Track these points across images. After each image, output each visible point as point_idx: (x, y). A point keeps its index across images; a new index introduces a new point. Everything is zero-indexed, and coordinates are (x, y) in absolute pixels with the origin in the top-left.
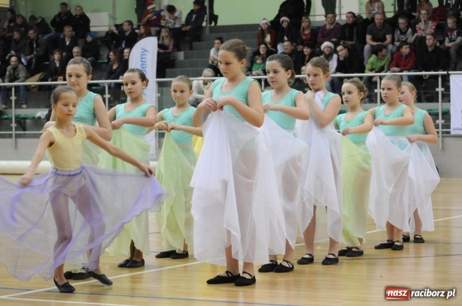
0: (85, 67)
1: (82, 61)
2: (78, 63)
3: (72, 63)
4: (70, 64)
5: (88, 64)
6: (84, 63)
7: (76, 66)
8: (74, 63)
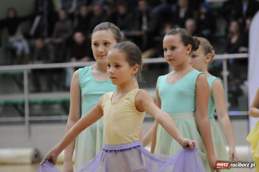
0: (114, 33)
1: (109, 27)
2: (105, 29)
3: (97, 30)
4: (95, 31)
5: (117, 29)
6: (113, 28)
7: (103, 32)
8: (101, 29)
